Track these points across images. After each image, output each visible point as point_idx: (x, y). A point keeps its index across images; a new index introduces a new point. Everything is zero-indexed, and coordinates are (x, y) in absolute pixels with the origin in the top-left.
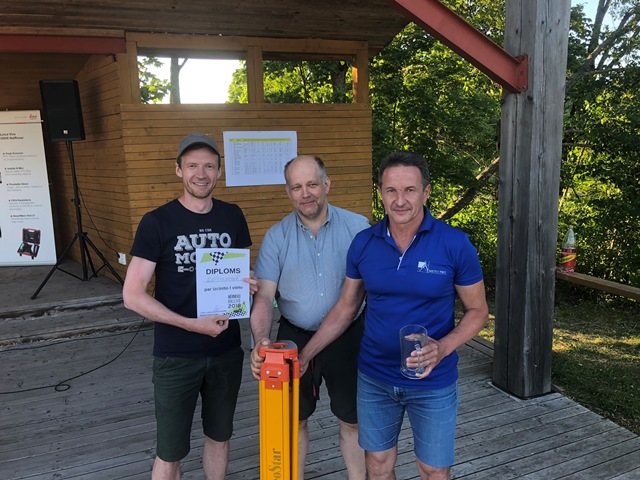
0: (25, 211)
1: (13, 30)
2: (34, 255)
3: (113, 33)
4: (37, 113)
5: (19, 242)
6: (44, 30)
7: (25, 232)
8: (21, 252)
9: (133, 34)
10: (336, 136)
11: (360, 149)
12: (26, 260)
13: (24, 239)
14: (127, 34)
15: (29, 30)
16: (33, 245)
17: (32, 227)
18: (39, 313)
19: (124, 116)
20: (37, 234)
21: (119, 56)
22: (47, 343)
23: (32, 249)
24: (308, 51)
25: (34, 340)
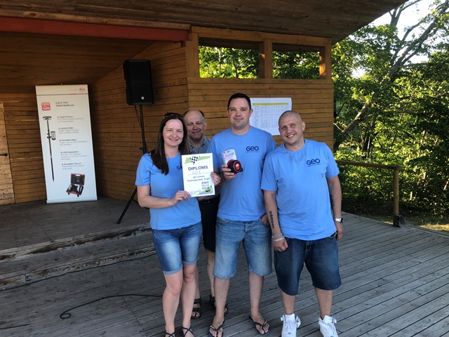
0: (74, 160)
1: (120, 21)
2: (79, 193)
3: (184, 26)
4: (86, 87)
5: (68, 184)
6: (140, 23)
7: (73, 177)
8: (69, 191)
9: (197, 27)
10: (314, 101)
11: (326, 110)
12: (73, 197)
13: (72, 182)
14: (193, 27)
15: (130, 22)
16: (79, 185)
17: (78, 172)
18: (128, 233)
19: (190, 86)
20: (82, 177)
21: (188, 43)
22: (146, 254)
23: (78, 189)
24: (298, 43)
25: (137, 253)
